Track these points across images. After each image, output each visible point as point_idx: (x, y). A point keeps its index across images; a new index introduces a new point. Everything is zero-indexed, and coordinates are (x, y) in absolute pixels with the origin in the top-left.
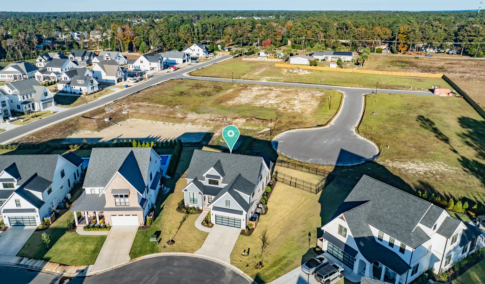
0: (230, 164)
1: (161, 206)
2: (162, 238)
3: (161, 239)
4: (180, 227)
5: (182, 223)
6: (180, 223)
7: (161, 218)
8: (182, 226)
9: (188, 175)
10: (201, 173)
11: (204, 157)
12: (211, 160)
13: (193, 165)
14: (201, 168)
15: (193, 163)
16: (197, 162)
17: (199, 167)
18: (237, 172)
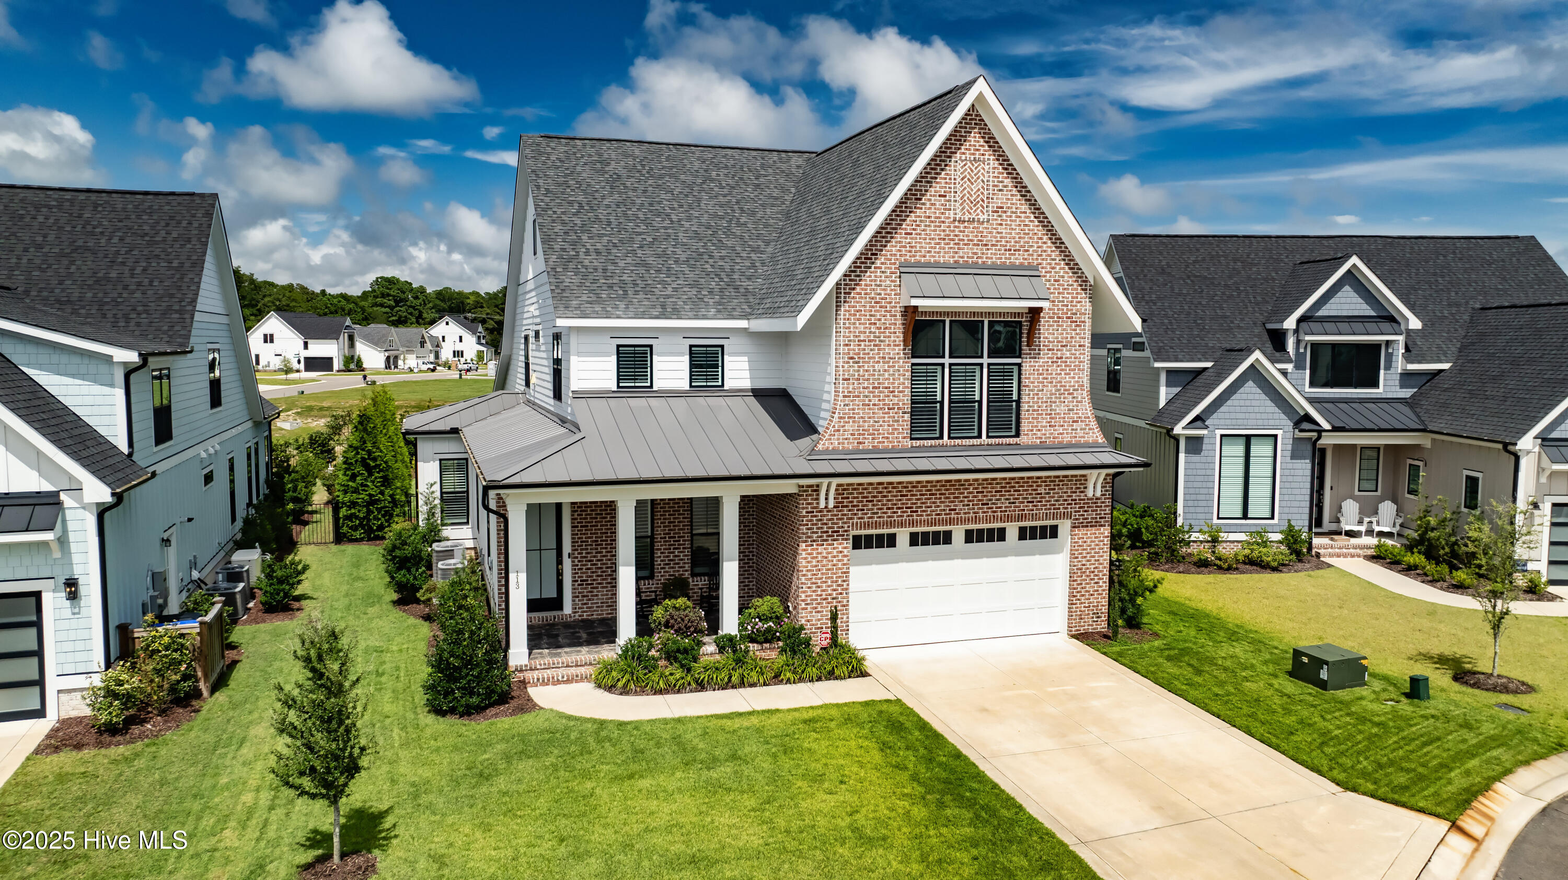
9: (1161, 345)
10: (1239, 327)
11: (1195, 262)
12: (1250, 269)
13: (1159, 298)
14: (1222, 308)
15: (1143, 288)
16: (1170, 282)
17: (1200, 303)
18: (1449, 305)
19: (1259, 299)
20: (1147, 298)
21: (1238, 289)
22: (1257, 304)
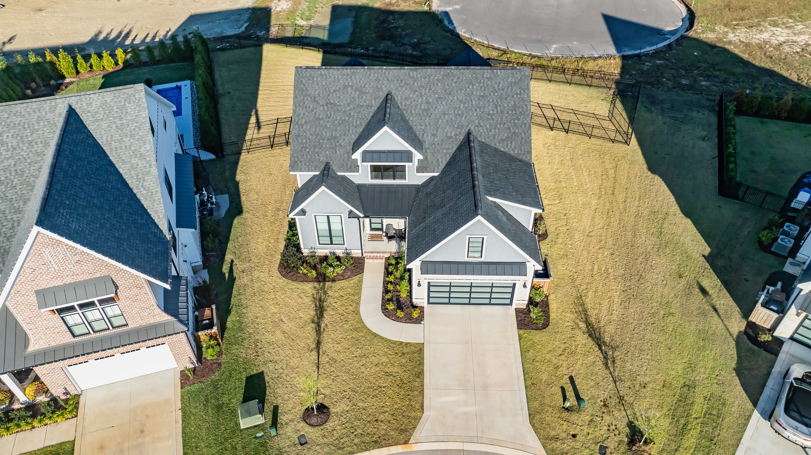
0: (428, 103)
1: (225, 269)
2: (279, 401)
3: (276, 408)
4: (318, 344)
5: (319, 326)
6: (313, 325)
7: (240, 315)
8: (325, 337)
9: (296, 159)
10: (341, 146)
11: (334, 91)
12: (362, 98)
13: (306, 122)
14: (336, 131)
15: (300, 114)
16: (316, 109)
17: (326, 126)
18: (458, 128)
19: (358, 123)
20: (300, 123)
21: (350, 114)
22: (356, 127)
